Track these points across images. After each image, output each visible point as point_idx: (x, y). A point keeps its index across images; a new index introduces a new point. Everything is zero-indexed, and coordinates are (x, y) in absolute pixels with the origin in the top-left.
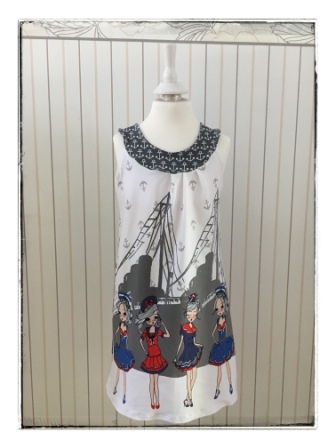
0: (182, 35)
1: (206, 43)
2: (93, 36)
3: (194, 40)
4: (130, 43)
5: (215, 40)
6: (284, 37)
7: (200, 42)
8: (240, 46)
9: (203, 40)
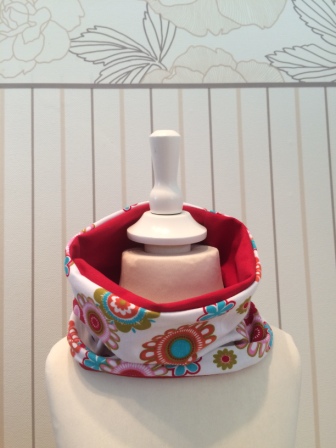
0: (105, 74)
1: (151, 86)
3: (128, 81)
5: (166, 82)
6: (292, 72)
7: (140, 86)
8: (213, 90)
9: (146, 81)
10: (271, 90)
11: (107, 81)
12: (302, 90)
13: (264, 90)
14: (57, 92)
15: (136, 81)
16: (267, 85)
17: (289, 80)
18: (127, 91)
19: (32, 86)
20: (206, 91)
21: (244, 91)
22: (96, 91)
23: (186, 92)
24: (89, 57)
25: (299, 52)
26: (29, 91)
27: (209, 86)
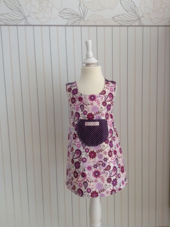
0: (69, 22)
1: (81, 26)
2: (24, 24)
3: (75, 25)
4: (43, 27)
5: (85, 25)
6: (119, 22)
7: (78, 26)
8: (98, 27)
9: (80, 24)
10: (113, 27)
11: (69, 24)
12: (122, 28)
13: (111, 27)
14: (56, 27)
15: (77, 24)
16: (112, 26)
17: (118, 24)
18: (75, 27)
19: (49, 26)
20: (96, 27)
21: (106, 27)
22: (67, 27)
23: (90, 28)
24: (64, 17)
25: (121, 16)
26: (48, 27)
27: (97, 26)
